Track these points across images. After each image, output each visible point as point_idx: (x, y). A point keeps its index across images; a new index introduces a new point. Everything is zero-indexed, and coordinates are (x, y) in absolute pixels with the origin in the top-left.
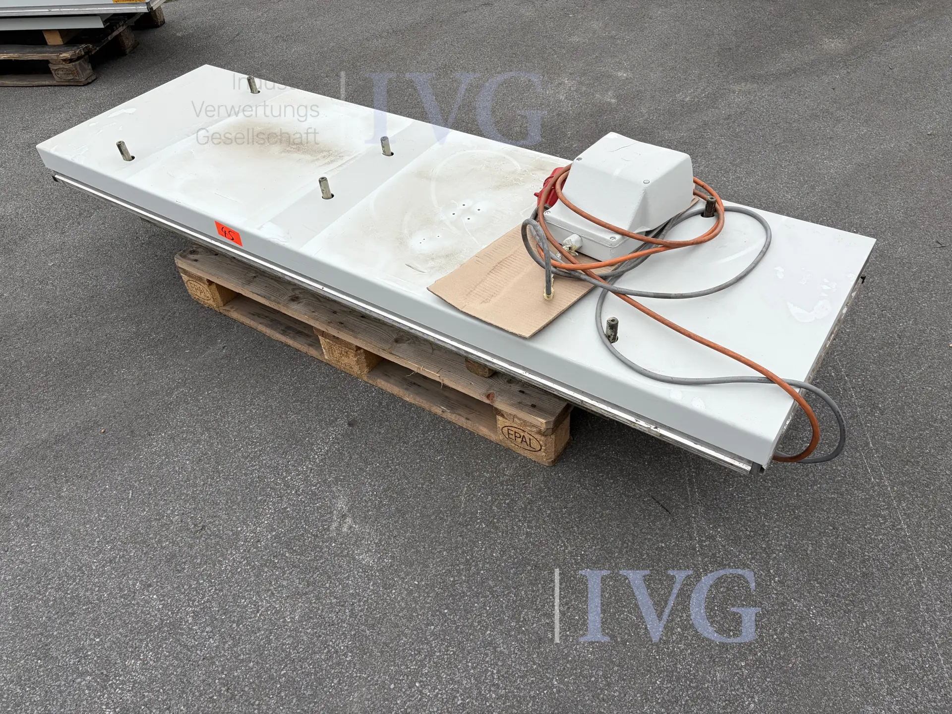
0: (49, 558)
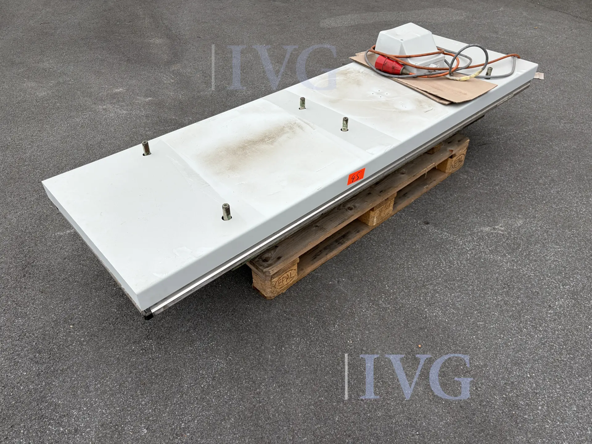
0: (538, 363)
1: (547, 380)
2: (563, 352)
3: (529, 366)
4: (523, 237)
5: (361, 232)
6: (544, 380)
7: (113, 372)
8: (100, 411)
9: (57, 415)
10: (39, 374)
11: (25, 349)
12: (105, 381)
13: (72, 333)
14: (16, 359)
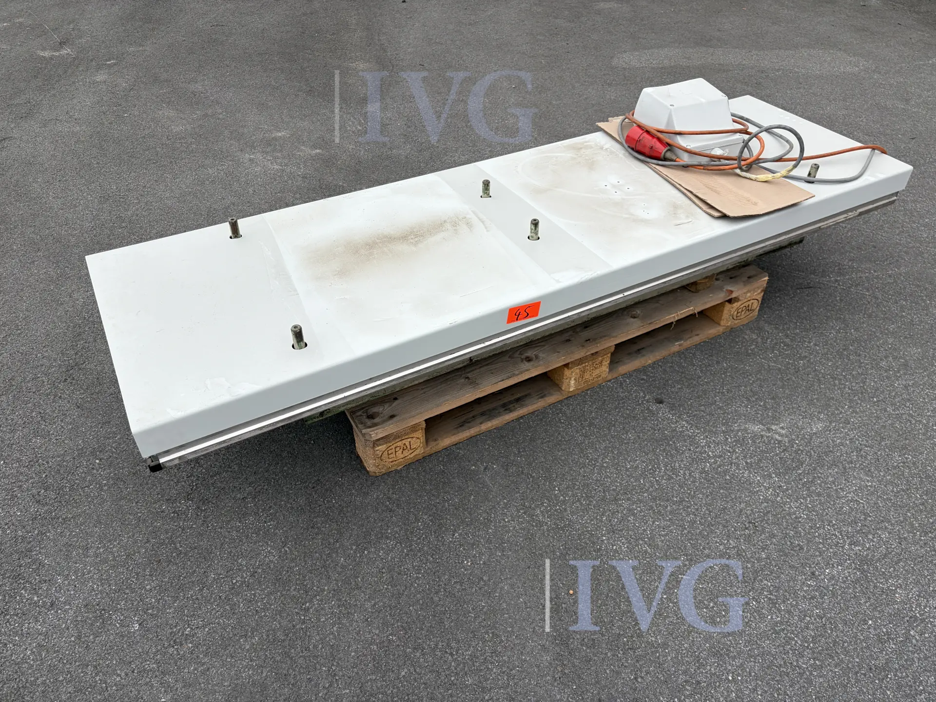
1: (759, 693)
2: (806, 654)
3: (738, 662)
4: (814, 451)
5: (546, 399)
6: (755, 690)
7: (126, 536)
8: (91, 586)
9: (37, 578)
10: (35, 518)
11: (30, 481)
12: (112, 546)
13: (95, 471)
14: (15, 491)
